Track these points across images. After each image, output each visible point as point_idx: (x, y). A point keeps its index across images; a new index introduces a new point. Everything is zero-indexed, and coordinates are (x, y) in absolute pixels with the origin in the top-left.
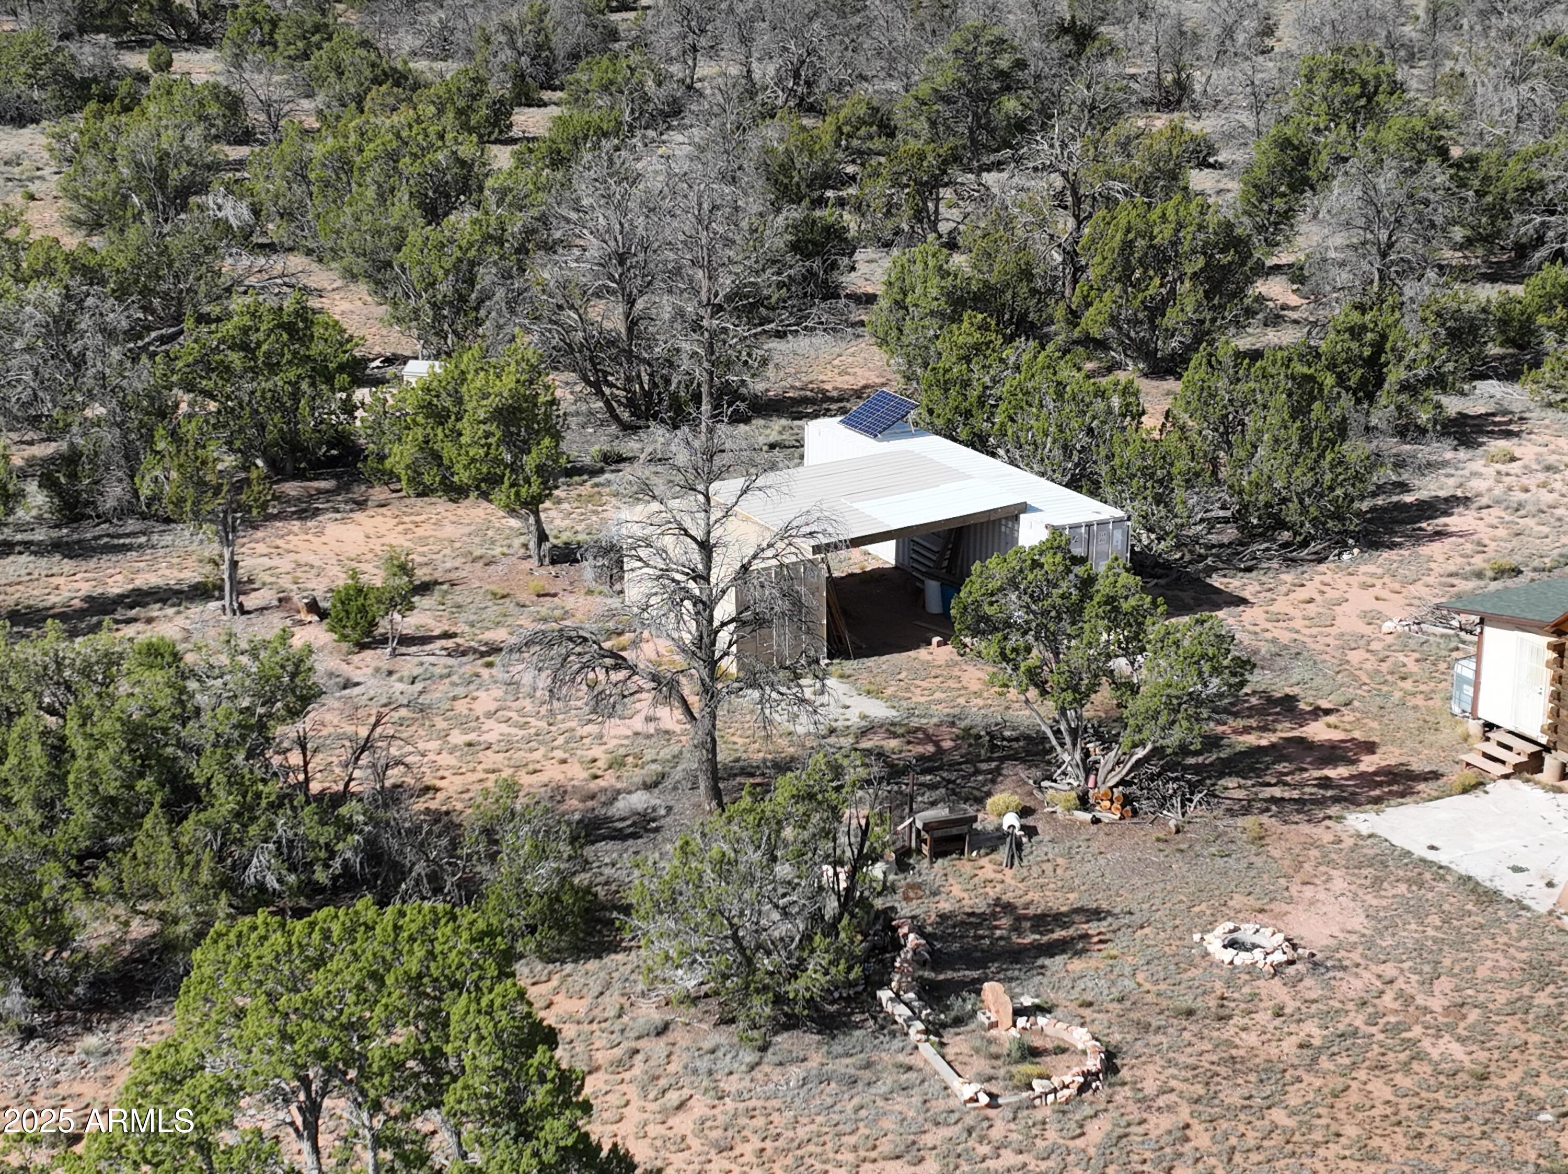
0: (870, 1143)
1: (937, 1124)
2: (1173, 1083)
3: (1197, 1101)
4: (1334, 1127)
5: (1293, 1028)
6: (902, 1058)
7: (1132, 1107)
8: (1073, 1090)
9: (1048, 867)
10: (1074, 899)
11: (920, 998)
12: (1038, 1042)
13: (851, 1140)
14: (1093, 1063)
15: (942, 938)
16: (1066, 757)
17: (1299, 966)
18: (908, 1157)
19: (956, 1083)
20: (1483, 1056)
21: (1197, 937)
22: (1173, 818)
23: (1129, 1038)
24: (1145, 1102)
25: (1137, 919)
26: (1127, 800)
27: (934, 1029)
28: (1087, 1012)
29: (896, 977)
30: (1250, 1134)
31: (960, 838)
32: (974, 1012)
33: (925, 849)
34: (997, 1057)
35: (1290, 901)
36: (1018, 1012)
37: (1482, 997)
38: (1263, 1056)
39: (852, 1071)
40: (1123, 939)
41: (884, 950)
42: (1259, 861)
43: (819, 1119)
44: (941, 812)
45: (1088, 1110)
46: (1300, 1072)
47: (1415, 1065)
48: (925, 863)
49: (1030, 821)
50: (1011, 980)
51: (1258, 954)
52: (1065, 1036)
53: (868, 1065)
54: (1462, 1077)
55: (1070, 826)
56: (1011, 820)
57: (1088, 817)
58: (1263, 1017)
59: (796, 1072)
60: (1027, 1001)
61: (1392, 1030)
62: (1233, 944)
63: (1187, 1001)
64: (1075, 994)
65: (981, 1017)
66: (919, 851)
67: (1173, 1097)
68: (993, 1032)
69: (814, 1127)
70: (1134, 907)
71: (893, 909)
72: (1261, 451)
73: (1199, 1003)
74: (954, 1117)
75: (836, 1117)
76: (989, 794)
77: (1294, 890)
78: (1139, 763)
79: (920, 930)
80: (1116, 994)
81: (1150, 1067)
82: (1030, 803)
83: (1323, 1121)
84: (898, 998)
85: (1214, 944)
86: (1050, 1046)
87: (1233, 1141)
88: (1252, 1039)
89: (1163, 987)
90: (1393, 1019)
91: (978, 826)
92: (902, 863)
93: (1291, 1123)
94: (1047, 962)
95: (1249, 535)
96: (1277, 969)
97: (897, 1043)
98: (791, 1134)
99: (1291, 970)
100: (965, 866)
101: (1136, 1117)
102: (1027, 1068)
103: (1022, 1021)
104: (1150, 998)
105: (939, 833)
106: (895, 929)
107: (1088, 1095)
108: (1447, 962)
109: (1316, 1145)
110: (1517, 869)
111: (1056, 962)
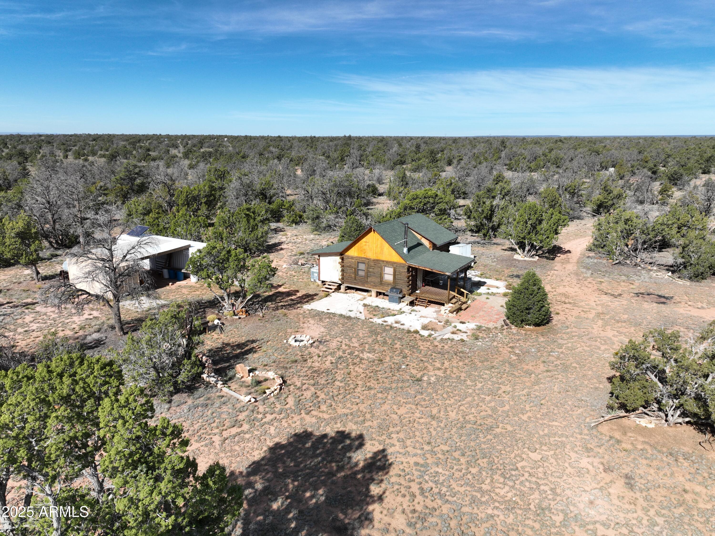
0: (222, 425)
1: (241, 412)
2: (304, 381)
3: (314, 385)
4: (355, 383)
5: (325, 359)
6: (218, 394)
7: (297, 391)
8: (278, 390)
9: (232, 332)
10: (245, 339)
12: (259, 379)
13: (215, 425)
14: (279, 381)
17: (317, 343)
18: (237, 426)
19: (241, 398)
20: (377, 355)
21: (285, 341)
22: (260, 314)
23: (283, 372)
24: (299, 389)
25: (266, 340)
26: (247, 312)
27: (225, 383)
28: (267, 367)
30: (334, 391)
31: (205, 329)
32: (235, 374)
34: (249, 386)
35: (303, 328)
36: (249, 371)
37: (365, 341)
38: (323, 368)
39: (204, 402)
40: (264, 346)
42: (288, 320)
43: (200, 421)
45: (285, 396)
46: (335, 370)
47: (363, 361)
50: (240, 363)
51: (305, 342)
52: (266, 376)
54: (376, 362)
55: (234, 320)
58: (316, 358)
59: (185, 407)
60: (248, 368)
61: (351, 354)
62: (296, 341)
63: (293, 359)
64: (260, 363)
65: (237, 376)
67: (307, 386)
68: (243, 379)
69: (200, 424)
70: (263, 337)
73: (296, 358)
74: (245, 408)
75: (206, 419)
76: (207, 316)
77: (302, 325)
80: (272, 361)
81: (295, 379)
83: (351, 382)
85: (291, 342)
86: (262, 379)
87: (331, 394)
88: (317, 364)
89: (283, 356)
90: (349, 351)
91: (208, 325)
93: (342, 385)
94: (247, 356)
96: (312, 345)
97: (214, 390)
98: (192, 428)
99: (315, 344)
100: (209, 336)
101: (299, 394)
102: (260, 388)
103: (251, 374)
104: (282, 360)
107: (282, 391)
108: (351, 335)
109: (354, 389)
110: (351, 311)
111: (250, 356)
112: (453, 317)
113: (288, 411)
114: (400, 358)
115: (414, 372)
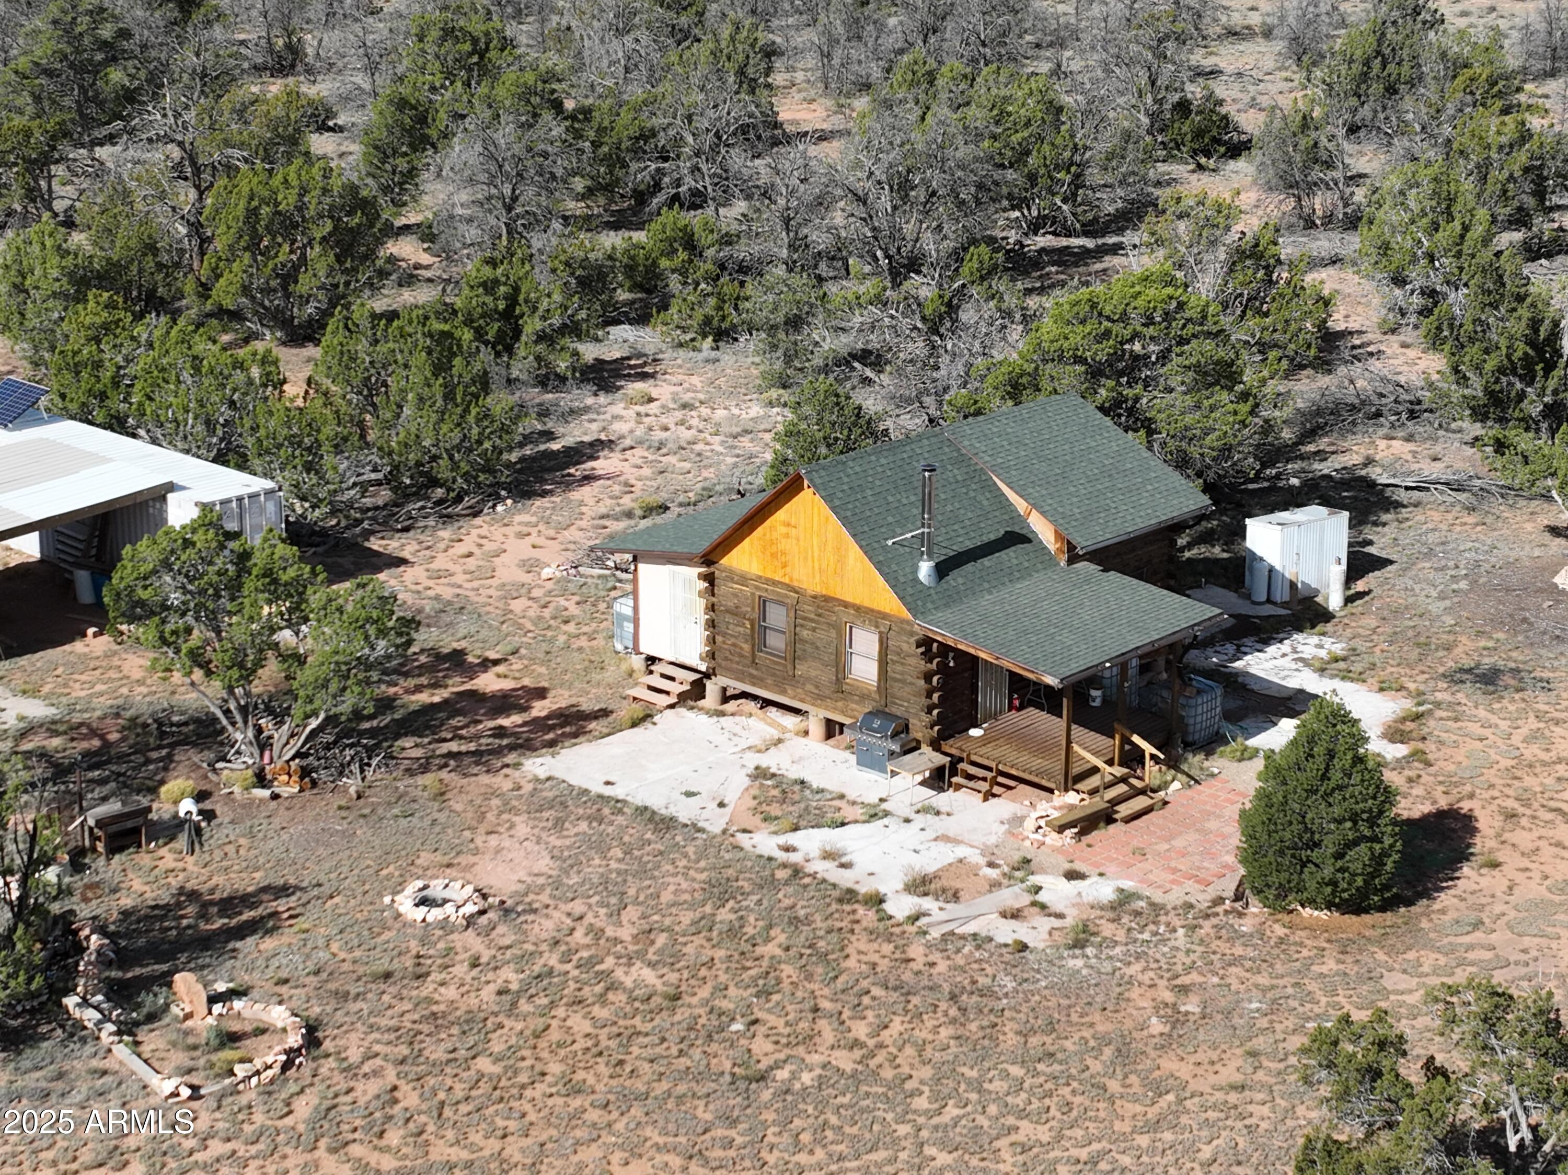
0: (70, 1155)
2: (377, 1048)
3: (402, 1062)
4: (539, 1067)
5: (490, 976)
6: (95, 1063)
7: (338, 1077)
8: (276, 1069)
9: (230, 849)
10: (260, 878)
11: (109, 1000)
12: (235, 1027)
13: (49, 1155)
14: (294, 1040)
15: (127, 935)
16: (239, 736)
17: (491, 915)
18: (111, 1163)
19: (154, 1080)
20: (673, 977)
21: (387, 900)
22: (352, 784)
23: (329, 1009)
24: (350, 1071)
25: (326, 890)
26: (305, 772)
27: (126, 1029)
28: (284, 990)
29: (82, 981)
30: (458, 1087)
31: (136, 831)
32: (167, 1006)
33: (100, 847)
34: (195, 1047)
35: (476, 852)
36: (213, 1000)
37: (667, 921)
38: (464, 1008)
39: (44, 1084)
40: (313, 911)
41: (67, 955)
42: (442, 817)
44: (114, 807)
45: (293, 1088)
46: (500, 1019)
47: (611, 996)
48: (102, 861)
49: (207, 805)
50: (203, 967)
51: (449, 908)
52: (264, 1017)
53: (60, 1076)
54: (656, 1001)
55: (250, 804)
56: (187, 806)
57: (266, 793)
58: (460, 970)
60: (221, 987)
61: (585, 965)
62: (424, 902)
63: (383, 965)
64: (270, 973)
65: (175, 1010)
66: (94, 849)
67: (378, 1062)
68: (189, 1023)
70: (322, 878)
71: (72, 912)
72: (407, 411)
73: (396, 965)
76: (162, 782)
77: (479, 841)
78: (314, 734)
79: (102, 930)
80: (311, 966)
81: (353, 1036)
82: (206, 787)
83: (528, 1063)
85: (405, 904)
86: (248, 1028)
87: (442, 1095)
88: (451, 993)
89: (358, 953)
90: (585, 954)
91: (153, 816)
92: (77, 863)
93: (497, 1069)
94: (239, 945)
95: (403, 495)
96: (470, 921)
97: (89, 1049)
99: (483, 920)
100: (144, 859)
101: (343, 1086)
102: (228, 1054)
103: (217, 1008)
104: (346, 967)
105: (113, 829)
106: (76, 932)
107: (292, 1072)
108: (632, 892)
109: (523, 1087)
110: (689, 795)
111: (247, 944)
112: (1055, 850)
113: (280, 1138)
114: (746, 994)
115: (761, 1046)
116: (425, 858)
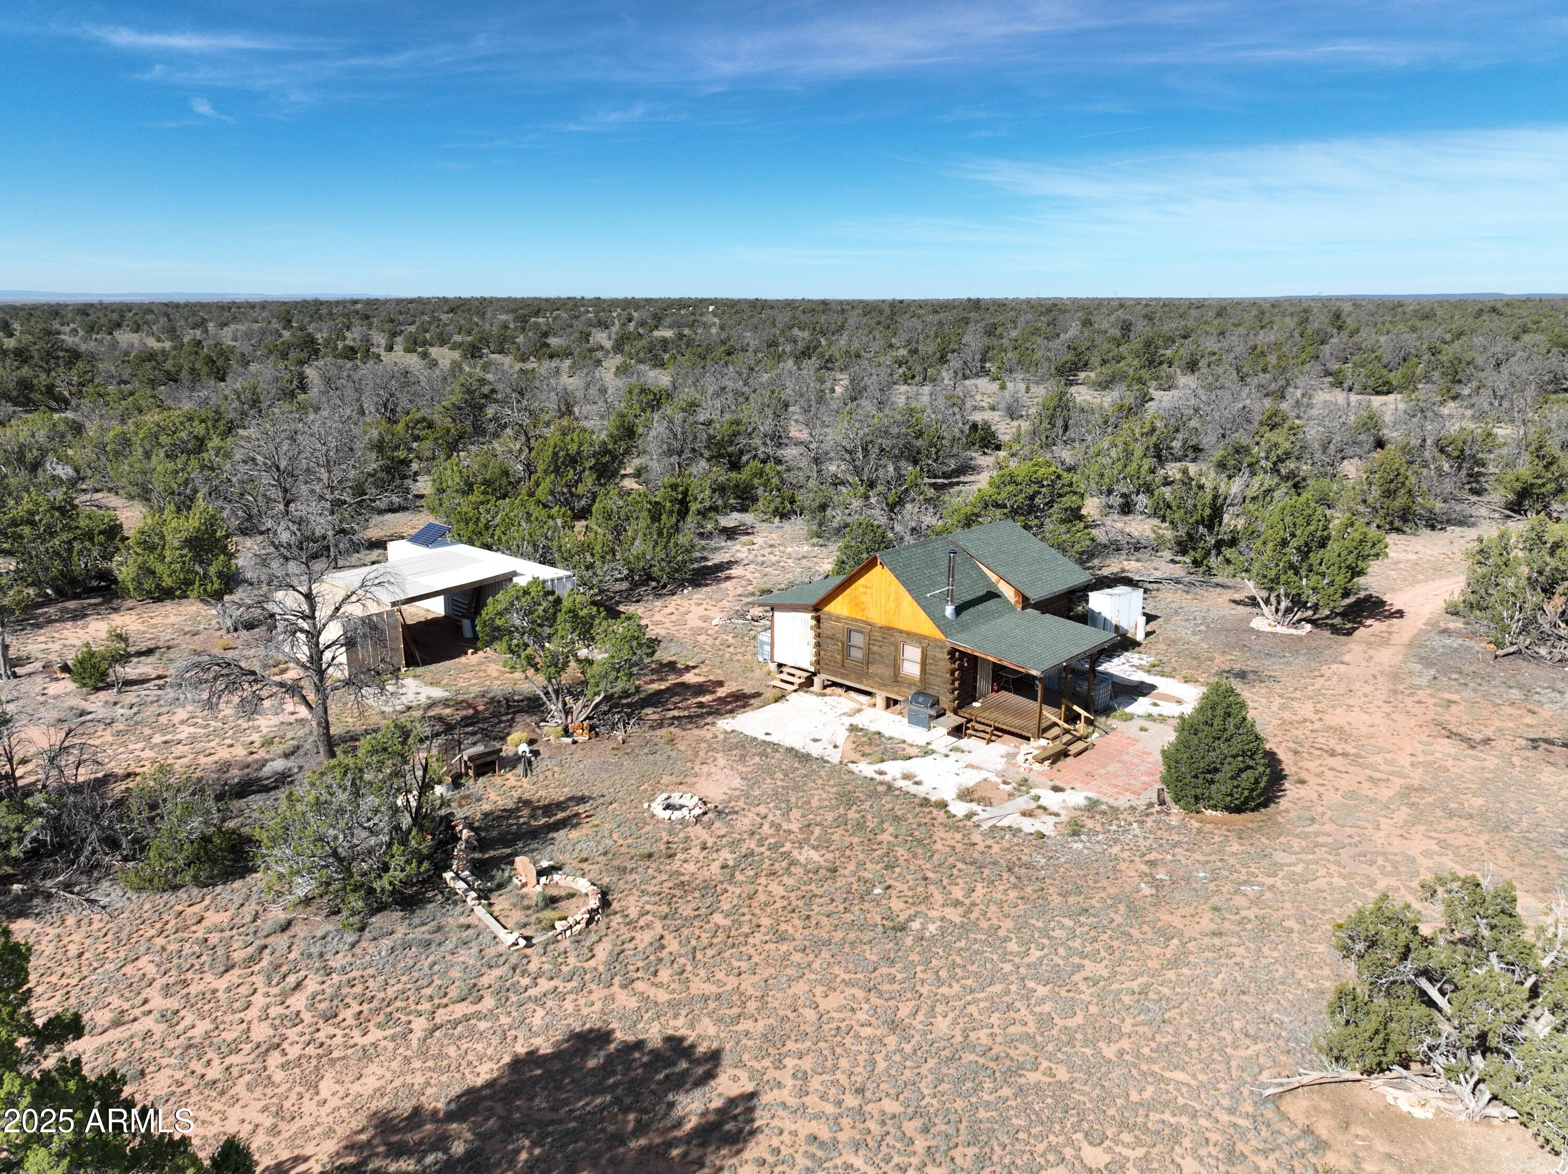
0: (442, 993)
1: (491, 967)
2: (648, 907)
3: (665, 917)
4: (754, 922)
5: (715, 856)
6: (463, 920)
7: (623, 929)
8: (583, 924)
9: (549, 774)
10: (567, 792)
11: (473, 874)
12: (555, 892)
13: (427, 992)
14: (594, 903)
15: (485, 829)
16: (553, 707)
17: (710, 815)
18: (471, 999)
19: (502, 933)
20: (830, 856)
21: (646, 805)
22: (619, 735)
23: (614, 879)
24: (631, 924)
25: (608, 799)
26: (592, 728)
27: (484, 895)
28: (584, 865)
29: (455, 862)
30: (704, 935)
31: (492, 763)
32: (511, 878)
33: (471, 772)
34: (529, 908)
35: (696, 775)
36: (541, 873)
37: (818, 819)
38: (701, 879)
39: (427, 936)
40: (601, 813)
41: (447, 843)
42: (673, 754)
43: (404, 978)
44: (480, 749)
45: (594, 937)
46: (725, 885)
47: (793, 869)
48: (472, 781)
49: (535, 747)
50: (533, 851)
51: (685, 811)
52: (573, 885)
53: (439, 929)
54: (823, 872)
55: (560, 747)
56: (523, 748)
57: (569, 740)
58: (695, 851)
59: (386, 943)
60: (545, 864)
61: (773, 848)
62: (668, 807)
63: (646, 849)
64: (575, 854)
65: (515, 881)
66: (467, 774)
67: (649, 917)
68: (525, 890)
69: (400, 986)
70: (605, 792)
71: (452, 814)
72: (637, 542)
73: (654, 849)
74: (502, 959)
75: (416, 974)
76: (508, 734)
77: (697, 768)
78: (597, 705)
79: (470, 826)
80: (602, 851)
81: (631, 898)
82: (534, 736)
83: (747, 917)
84: (458, 877)
85: (657, 808)
86: (563, 893)
87: (694, 943)
88: (691, 867)
89: (630, 841)
90: (772, 841)
91: (503, 754)
92: (456, 783)
93: (727, 922)
94: (555, 835)
95: (635, 585)
96: (698, 819)
97: (459, 909)
98: (382, 995)
99: (706, 818)
100: (497, 780)
101: (627, 936)
102: (549, 914)
103: (543, 880)
104: (623, 850)
105: (479, 762)
106: (454, 827)
107: (593, 926)
108: (793, 800)
109: (747, 936)
110: (815, 740)
111: (560, 835)
112: (1042, 773)
113: (587, 977)
114: (878, 867)
115: (897, 905)
116: (666, 779)
